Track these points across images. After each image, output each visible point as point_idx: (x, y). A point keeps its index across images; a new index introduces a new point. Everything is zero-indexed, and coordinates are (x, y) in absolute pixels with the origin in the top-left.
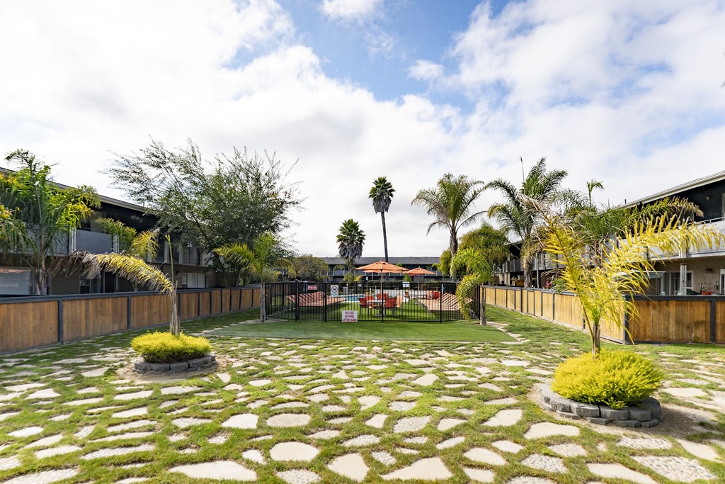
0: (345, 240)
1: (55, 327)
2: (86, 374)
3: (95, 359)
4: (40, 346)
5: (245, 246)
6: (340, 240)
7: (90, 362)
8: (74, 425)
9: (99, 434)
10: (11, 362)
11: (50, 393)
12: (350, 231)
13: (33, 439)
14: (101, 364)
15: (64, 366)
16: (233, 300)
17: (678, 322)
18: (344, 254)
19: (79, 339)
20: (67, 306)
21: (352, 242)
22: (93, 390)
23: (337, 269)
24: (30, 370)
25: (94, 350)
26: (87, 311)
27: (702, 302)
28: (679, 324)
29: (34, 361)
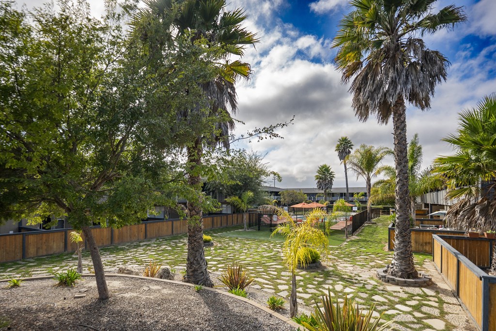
0: (320, 178)
1: (171, 230)
2: (178, 245)
3: (181, 241)
4: (167, 236)
5: (237, 198)
6: (317, 178)
7: (180, 242)
8: (174, 254)
9: (179, 256)
10: (161, 240)
11: (170, 248)
12: (323, 172)
13: (167, 256)
14: (182, 242)
15: (173, 242)
16: (239, 219)
17: (416, 242)
18: (320, 187)
19: (178, 234)
20: (174, 222)
21: (325, 180)
22: (179, 249)
23: (320, 196)
24: (165, 242)
25: (181, 238)
26: (180, 224)
27: (428, 233)
28: (417, 243)
29: (166, 240)
